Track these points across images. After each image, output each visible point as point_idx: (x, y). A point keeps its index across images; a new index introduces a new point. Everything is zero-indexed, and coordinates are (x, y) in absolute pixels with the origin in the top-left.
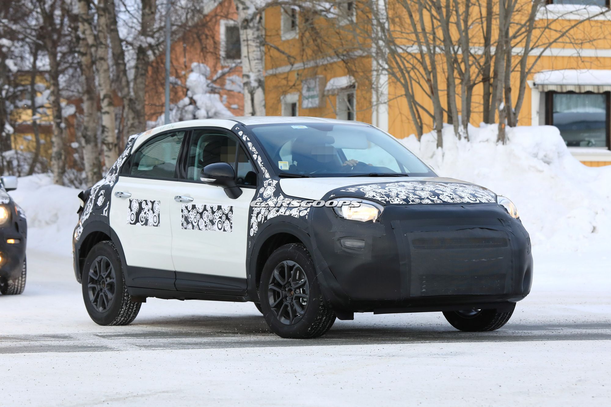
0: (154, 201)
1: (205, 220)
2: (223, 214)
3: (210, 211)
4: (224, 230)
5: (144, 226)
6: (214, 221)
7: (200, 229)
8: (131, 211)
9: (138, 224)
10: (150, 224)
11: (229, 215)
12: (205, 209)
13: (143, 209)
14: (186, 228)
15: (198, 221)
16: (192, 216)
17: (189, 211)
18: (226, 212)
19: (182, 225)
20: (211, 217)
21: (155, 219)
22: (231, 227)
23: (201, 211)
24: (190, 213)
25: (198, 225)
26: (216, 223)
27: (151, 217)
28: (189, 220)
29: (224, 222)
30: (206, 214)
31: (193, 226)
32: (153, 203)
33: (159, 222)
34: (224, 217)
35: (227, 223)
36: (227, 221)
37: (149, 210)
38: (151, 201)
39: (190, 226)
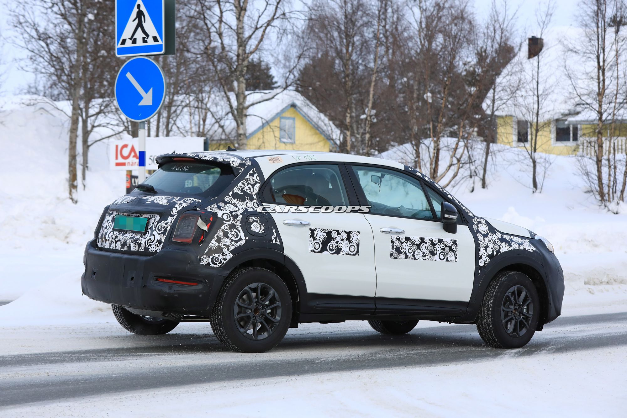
0: (350, 232)
1: (423, 251)
2: (446, 246)
3: (430, 243)
4: (447, 260)
5: (335, 255)
6: (435, 252)
7: (415, 259)
8: (314, 239)
9: (325, 253)
10: (344, 253)
11: (454, 247)
12: (423, 241)
13: (333, 238)
14: (396, 258)
15: (414, 252)
16: (406, 247)
17: (402, 243)
18: (450, 245)
19: (392, 254)
20: (431, 248)
21: (352, 249)
22: (456, 258)
23: (418, 243)
24: (404, 244)
25: (413, 255)
26: (438, 254)
27: (345, 246)
28: (402, 251)
29: (447, 254)
30: (424, 247)
31: (407, 257)
32: (349, 233)
33: (358, 251)
34: (447, 250)
35: (451, 256)
36: (451, 253)
37: (342, 240)
38: (345, 231)
39: (403, 256)
